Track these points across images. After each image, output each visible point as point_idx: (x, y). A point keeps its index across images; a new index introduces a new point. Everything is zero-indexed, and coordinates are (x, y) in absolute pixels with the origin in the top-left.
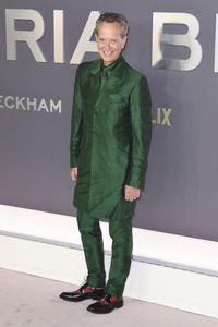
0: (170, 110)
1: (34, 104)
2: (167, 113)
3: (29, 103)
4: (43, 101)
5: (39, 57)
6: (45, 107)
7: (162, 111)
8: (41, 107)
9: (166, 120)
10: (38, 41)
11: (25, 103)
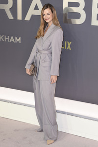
0: (71, 42)
1: (8, 38)
2: (69, 44)
3: (5, 38)
4: (12, 37)
5: (11, 17)
6: (13, 40)
7: (67, 43)
8: (11, 40)
9: (69, 47)
10: (10, 9)
11: (4, 38)
